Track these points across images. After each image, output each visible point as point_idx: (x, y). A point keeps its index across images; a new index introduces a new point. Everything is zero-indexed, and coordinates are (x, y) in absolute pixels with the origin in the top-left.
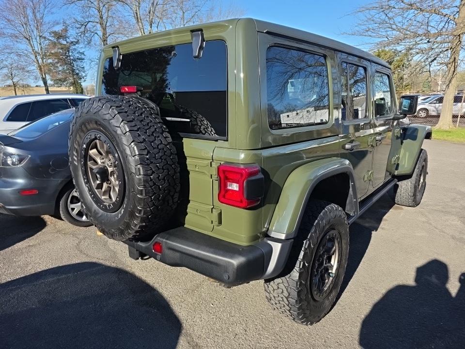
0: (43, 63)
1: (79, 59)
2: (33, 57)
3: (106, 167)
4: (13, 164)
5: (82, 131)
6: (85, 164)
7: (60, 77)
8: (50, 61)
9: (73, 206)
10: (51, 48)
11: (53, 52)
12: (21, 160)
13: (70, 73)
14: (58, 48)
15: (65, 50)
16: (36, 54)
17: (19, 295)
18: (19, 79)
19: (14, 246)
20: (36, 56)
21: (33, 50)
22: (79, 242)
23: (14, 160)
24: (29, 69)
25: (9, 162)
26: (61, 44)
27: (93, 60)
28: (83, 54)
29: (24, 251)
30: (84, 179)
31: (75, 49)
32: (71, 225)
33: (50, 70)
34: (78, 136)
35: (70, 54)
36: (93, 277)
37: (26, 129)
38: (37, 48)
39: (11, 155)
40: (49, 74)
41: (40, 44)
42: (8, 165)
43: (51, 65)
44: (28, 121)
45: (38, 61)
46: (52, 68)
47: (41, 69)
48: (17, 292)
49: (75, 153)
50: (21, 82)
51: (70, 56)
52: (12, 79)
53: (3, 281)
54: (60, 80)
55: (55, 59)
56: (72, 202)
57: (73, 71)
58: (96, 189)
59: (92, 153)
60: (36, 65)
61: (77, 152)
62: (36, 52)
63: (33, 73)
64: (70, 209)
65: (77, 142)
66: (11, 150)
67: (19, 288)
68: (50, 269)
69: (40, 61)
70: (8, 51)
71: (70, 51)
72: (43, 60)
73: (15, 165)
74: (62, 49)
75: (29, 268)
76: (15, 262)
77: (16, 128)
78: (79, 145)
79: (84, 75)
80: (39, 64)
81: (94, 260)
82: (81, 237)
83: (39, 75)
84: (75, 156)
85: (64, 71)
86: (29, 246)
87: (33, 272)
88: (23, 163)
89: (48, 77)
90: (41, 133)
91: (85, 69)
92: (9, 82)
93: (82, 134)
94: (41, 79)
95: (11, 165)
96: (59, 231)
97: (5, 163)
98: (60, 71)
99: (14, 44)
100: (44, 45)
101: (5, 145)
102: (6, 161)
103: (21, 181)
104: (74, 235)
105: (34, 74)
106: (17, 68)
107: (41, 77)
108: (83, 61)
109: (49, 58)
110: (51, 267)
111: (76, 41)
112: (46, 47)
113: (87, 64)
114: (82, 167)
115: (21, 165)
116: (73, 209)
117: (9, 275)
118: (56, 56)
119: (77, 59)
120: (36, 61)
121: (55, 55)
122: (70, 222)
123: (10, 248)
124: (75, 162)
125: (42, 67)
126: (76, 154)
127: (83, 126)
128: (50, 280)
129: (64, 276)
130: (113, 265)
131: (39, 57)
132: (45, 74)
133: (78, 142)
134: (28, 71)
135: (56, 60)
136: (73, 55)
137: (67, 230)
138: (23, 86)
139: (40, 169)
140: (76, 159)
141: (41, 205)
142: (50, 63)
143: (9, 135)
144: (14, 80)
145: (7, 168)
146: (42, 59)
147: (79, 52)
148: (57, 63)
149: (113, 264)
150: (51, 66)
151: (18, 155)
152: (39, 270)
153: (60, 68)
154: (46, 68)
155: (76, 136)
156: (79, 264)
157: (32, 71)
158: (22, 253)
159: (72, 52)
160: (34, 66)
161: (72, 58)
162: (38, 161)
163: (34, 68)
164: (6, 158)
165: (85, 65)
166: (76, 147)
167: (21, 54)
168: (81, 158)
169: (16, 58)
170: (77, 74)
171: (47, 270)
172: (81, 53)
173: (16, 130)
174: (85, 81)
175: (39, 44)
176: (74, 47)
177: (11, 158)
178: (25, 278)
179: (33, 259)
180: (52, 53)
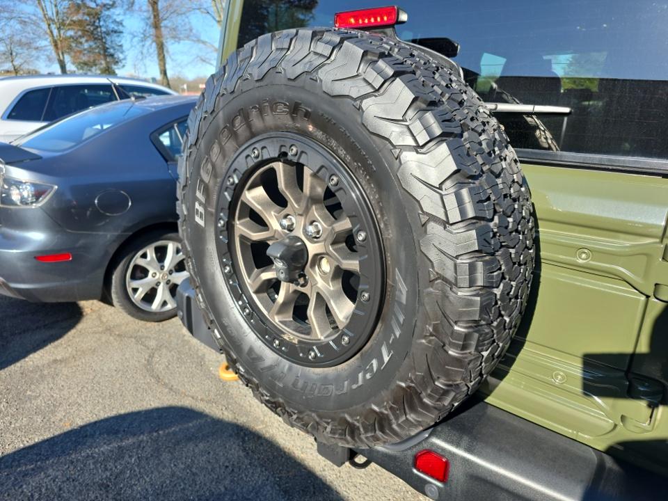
0: (60, 36)
1: (116, 32)
2: (45, 26)
3: (299, 239)
4: (23, 201)
5: (234, 135)
6: (230, 227)
7: (85, 59)
8: (71, 33)
9: (135, 284)
10: (71, 14)
11: (75, 18)
12: (38, 195)
13: (99, 53)
14: (84, 14)
15: (94, 17)
16: (50, 21)
17: (43, 490)
18: (22, 61)
19: (27, 359)
20: (49, 25)
21: (45, 15)
22: (151, 356)
23: (25, 194)
24: (38, 45)
25: (15, 196)
26: (88, 7)
27: (135, 34)
28: (121, 24)
29: (46, 372)
30: (223, 265)
31: (109, 16)
32: (130, 318)
33: (70, 48)
34: (216, 149)
35: (102, 23)
36: (191, 446)
37: (43, 134)
38: (51, 12)
39: (18, 184)
40: (69, 53)
41: (56, 6)
42: (13, 203)
43: (72, 40)
44: (45, 120)
45: (51, 32)
46: (73, 45)
47: (56, 45)
48: (37, 479)
49: (199, 195)
50: (26, 67)
51: (100, 27)
52: (12, 61)
53: (9, 449)
54: (85, 64)
55: (79, 30)
56: (133, 277)
57: (105, 49)
58: (257, 292)
59: (253, 198)
60: (50, 39)
61: (207, 191)
62: (50, 19)
63: (45, 51)
64: (130, 291)
65: (210, 166)
66: (18, 173)
67: (41, 469)
68: (102, 421)
69: (55, 32)
70: (6, 15)
71: (101, 19)
72: (59, 32)
73: (27, 204)
74: (89, 15)
75: (60, 415)
76: (30, 398)
77: (23, 132)
78: (215, 174)
79: (121, 56)
80: (53, 36)
81: (187, 402)
82: (153, 343)
83: (54, 55)
84: (201, 204)
85: (90, 50)
86: (55, 361)
87: (67, 428)
88: (44, 201)
89: (67, 58)
90: (73, 144)
91: (124, 48)
92: (8, 66)
93: (230, 145)
94: (57, 61)
95: (18, 203)
96: (109, 330)
97: (7, 200)
98: (85, 50)
99: (15, 4)
100: (62, 7)
101: (7, 163)
102: (9, 195)
103: (37, 237)
104: (138, 340)
105: (45, 53)
106: (20, 44)
107: (57, 57)
108: (122, 35)
109: (69, 29)
110: (103, 415)
111: (111, 3)
112: (65, 11)
113: (126, 40)
114: (218, 232)
115: (39, 205)
116: (135, 290)
117: (19, 433)
118: (80, 26)
119: (112, 31)
120: (48, 31)
121: (80, 23)
122: (130, 314)
123: (18, 364)
124: (197, 219)
125: (59, 42)
126: (203, 199)
127: (238, 122)
128: (105, 448)
129: (131, 441)
130: (227, 416)
131: (53, 27)
132: (63, 53)
133: (214, 167)
134: (37, 48)
135: (80, 33)
136: (106, 25)
137: (123, 328)
138: (29, 72)
139: (73, 210)
140: (201, 209)
141: (76, 281)
142: (71, 37)
143: (14, 144)
144: (16, 63)
145: (10, 209)
146: (59, 29)
147: (115, 21)
148: (81, 37)
149: (226, 413)
150: (73, 42)
151: (33, 185)
152: (80, 423)
153: (86, 46)
154: (65, 44)
155: (209, 149)
156: (157, 410)
157: (44, 48)
158: (43, 377)
159: (105, 21)
160: (46, 39)
161: (104, 29)
162: (69, 196)
163: (46, 43)
164: (9, 189)
165: (123, 42)
166: (206, 178)
167: (27, 20)
168: (219, 209)
169: (18, 26)
170: (112, 55)
171: (96, 423)
172: (118, 22)
173: (24, 136)
174: (124, 66)
175: (53, 6)
176: (107, 13)
177: (19, 189)
178: (51, 442)
179: (65, 392)
180: (74, 22)
